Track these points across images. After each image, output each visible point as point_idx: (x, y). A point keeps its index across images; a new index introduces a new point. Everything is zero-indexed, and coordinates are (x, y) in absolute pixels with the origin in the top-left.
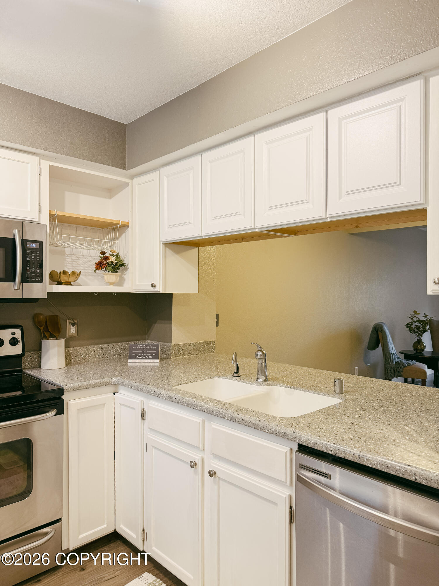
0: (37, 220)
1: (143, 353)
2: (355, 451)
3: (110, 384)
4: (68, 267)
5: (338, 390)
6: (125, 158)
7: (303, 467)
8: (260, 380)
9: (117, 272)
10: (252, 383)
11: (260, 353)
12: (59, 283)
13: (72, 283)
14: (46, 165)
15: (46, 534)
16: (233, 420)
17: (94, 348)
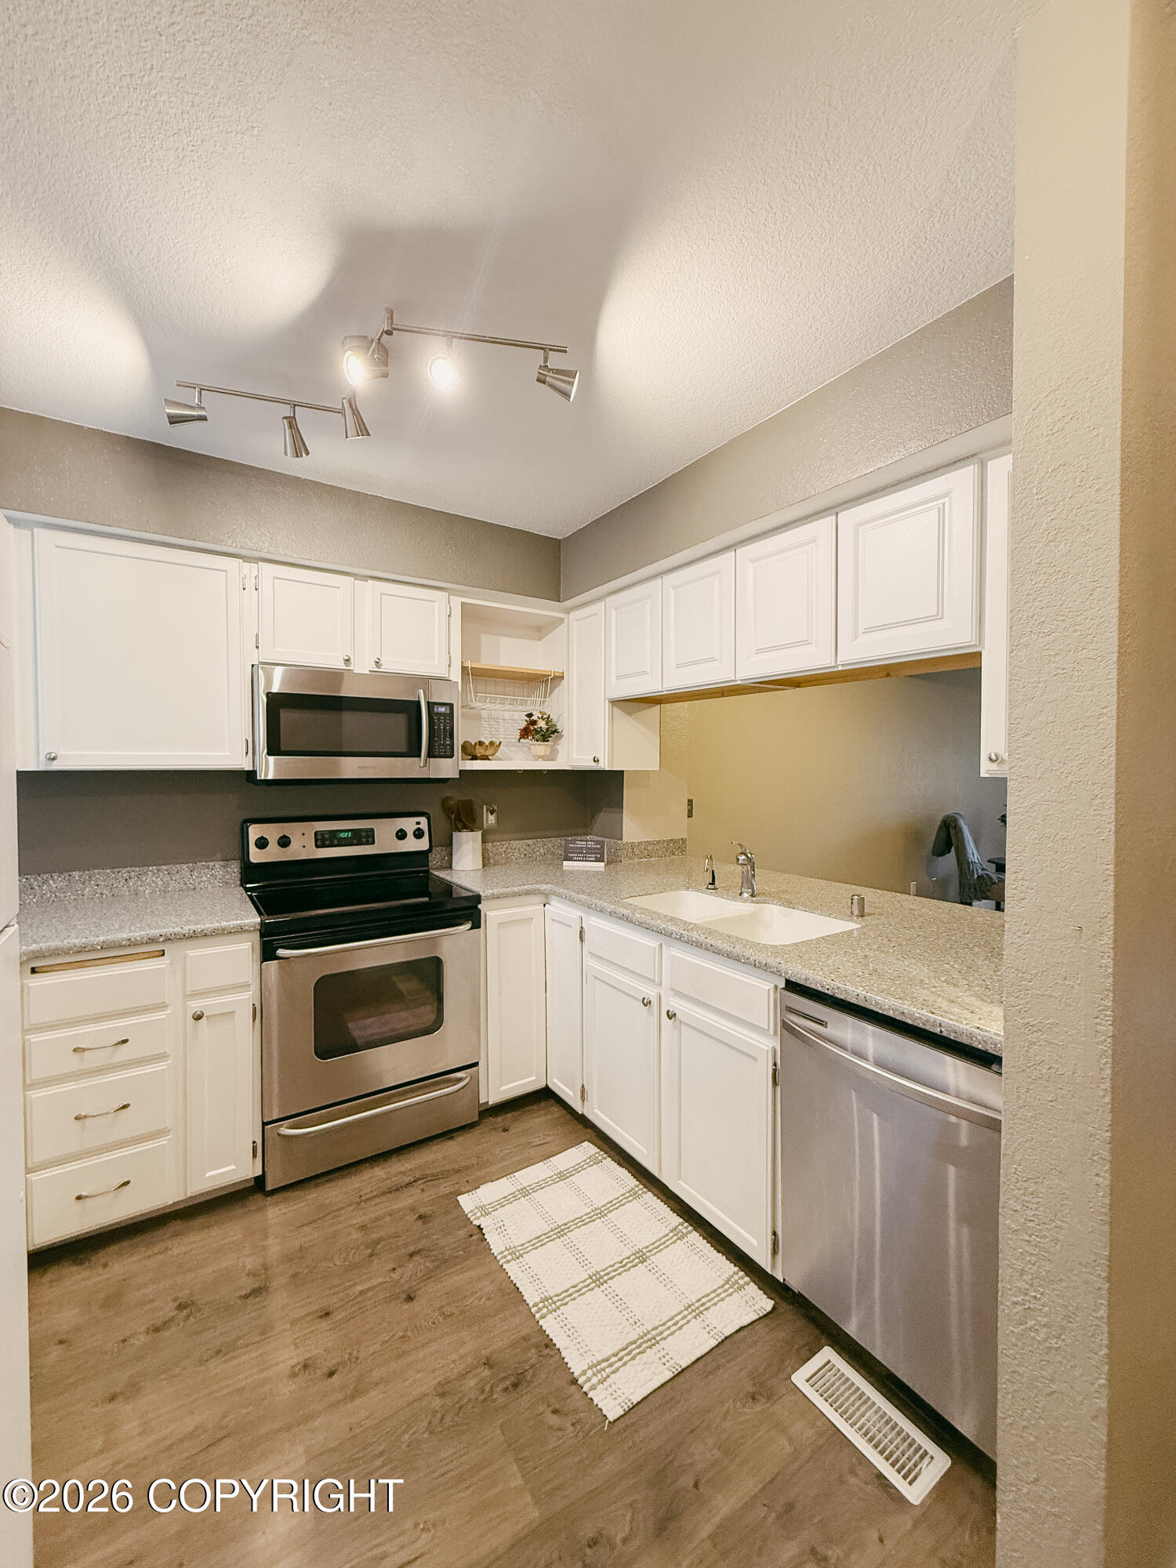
0: (447, 676)
1: (583, 853)
2: (860, 991)
3: (540, 892)
4: (486, 735)
5: (856, 912)
6: (559, 586)
7: (791, 1010)
8: (745, 895)
9: (548, 741)
10: (734, 899)
11: (744, 857)
12: (474, 758)
13: (490, 757)
14: (456, 602)
15: (460, 1080)
16: (699, 945)
17: (519, 845)
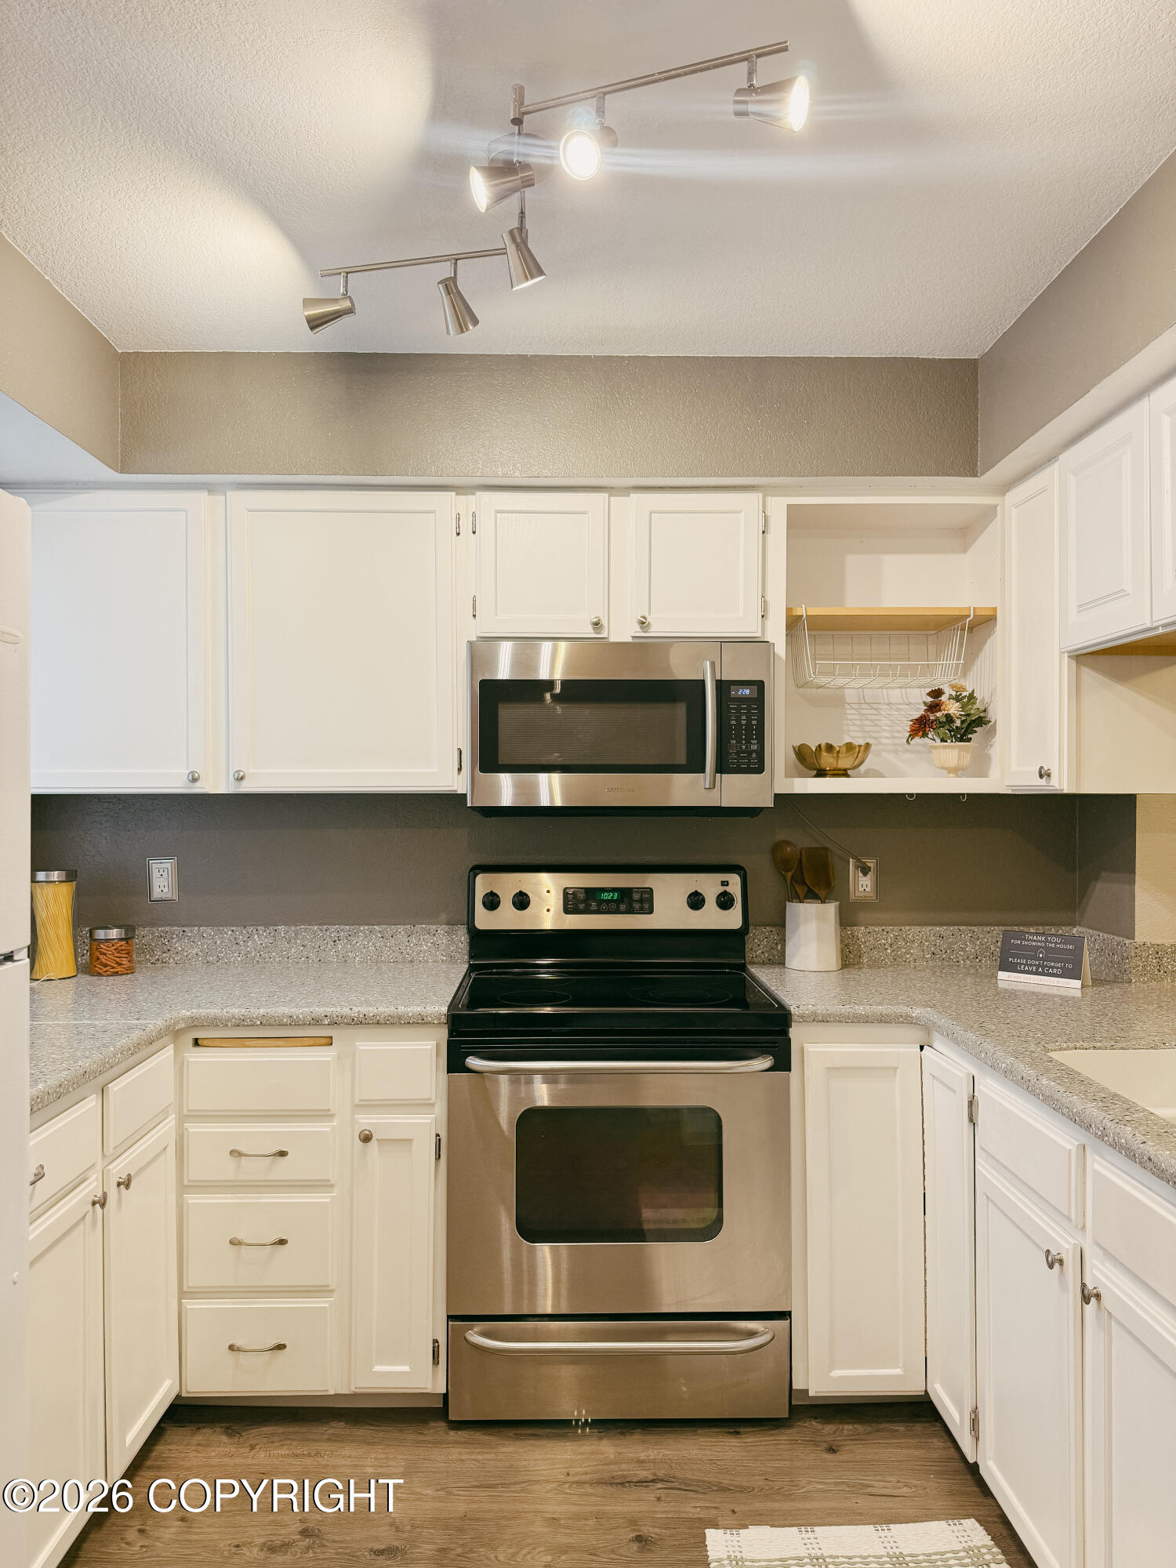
0: (759, 634)
1: (1039, 959)
3: (907, 1021)
4: (852, 734)
6: (974, 447)
9: (969, 740)
12: (821, 773)
13: (849, 772)
14: (778, 507)
15: (752, 1334)
17: (921, 936)
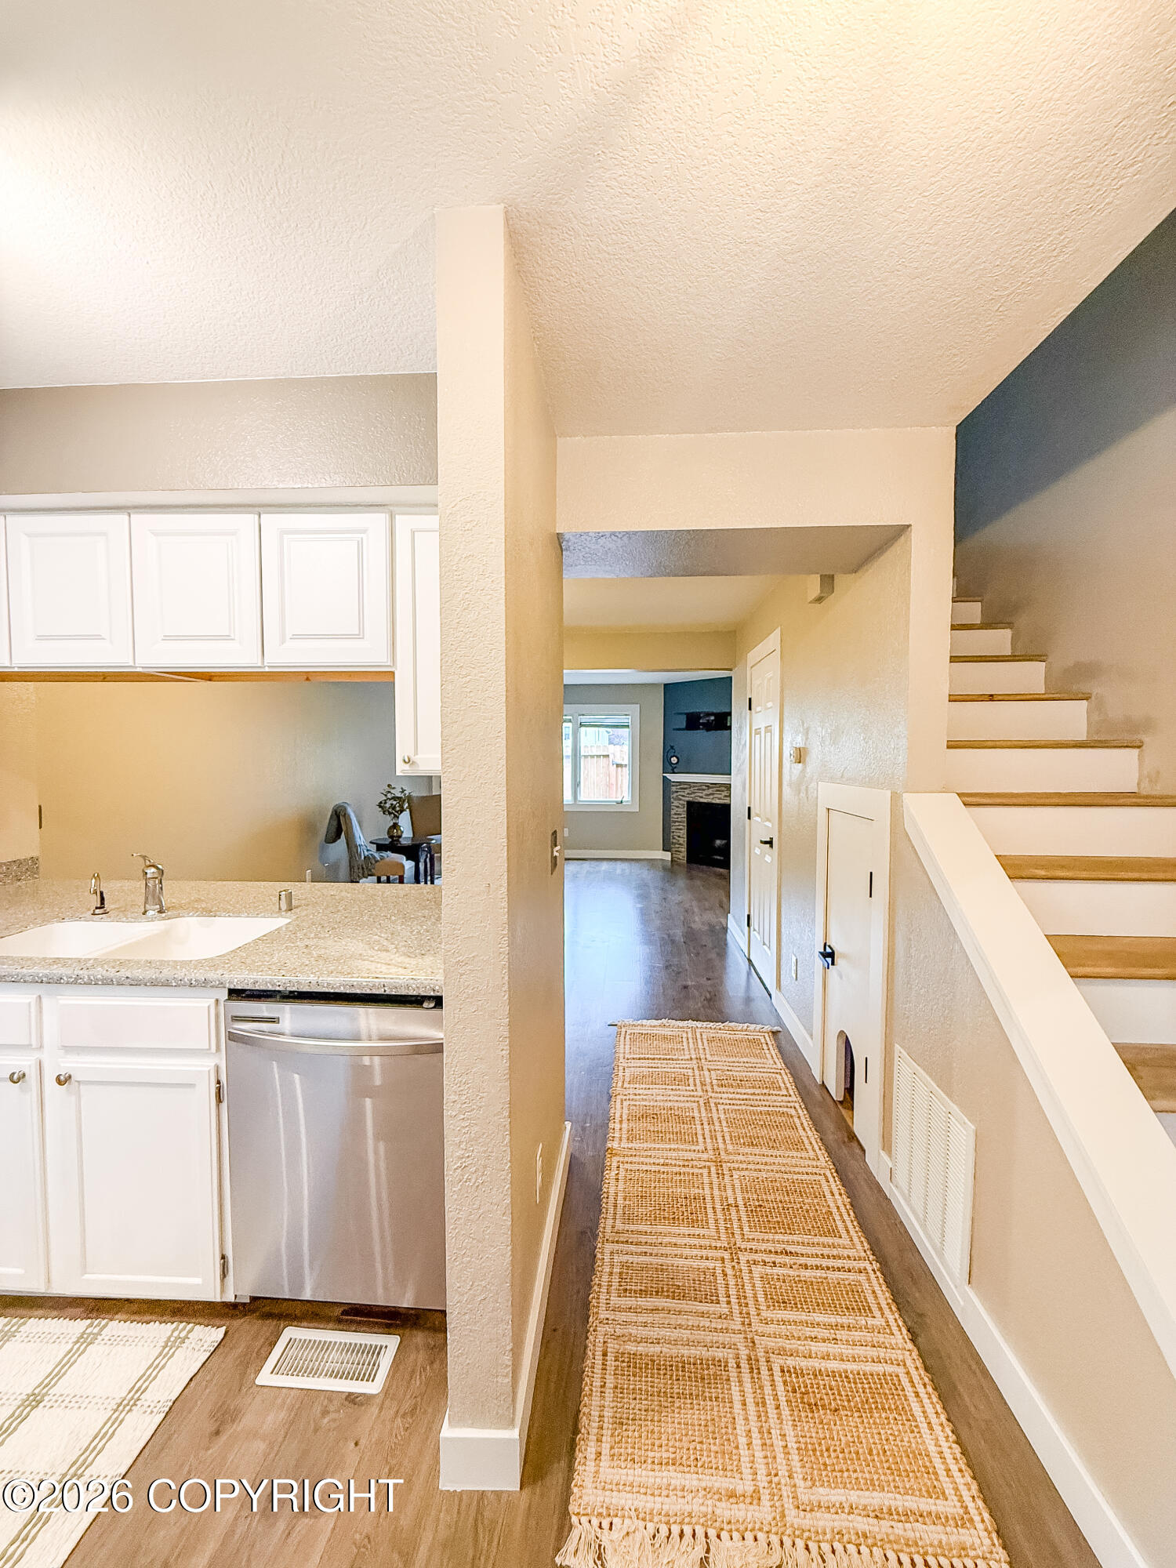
5: (284, 906)
7: (236, 1019)
8: (150, 913)
11: (153, 870)
